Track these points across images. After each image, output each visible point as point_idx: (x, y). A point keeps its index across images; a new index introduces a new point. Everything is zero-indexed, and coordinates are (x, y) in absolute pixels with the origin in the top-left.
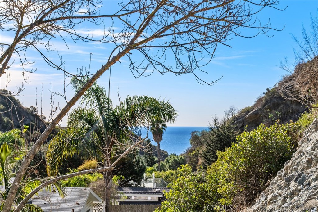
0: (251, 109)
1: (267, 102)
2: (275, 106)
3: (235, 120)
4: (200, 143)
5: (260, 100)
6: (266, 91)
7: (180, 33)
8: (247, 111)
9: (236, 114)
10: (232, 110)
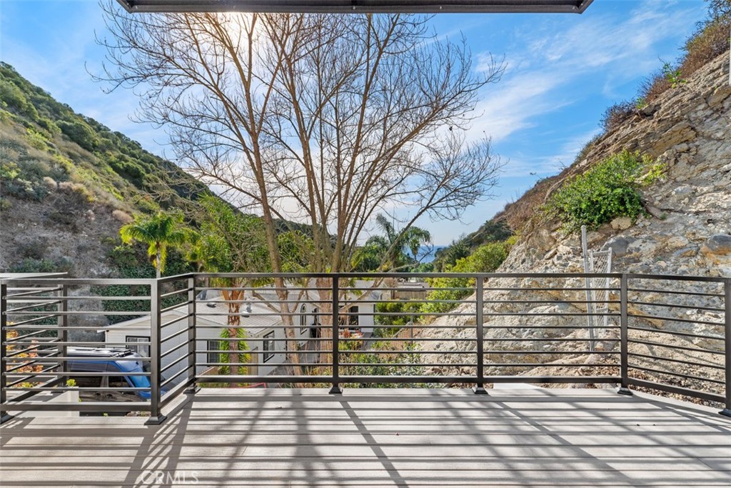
0: (476, 233)
1: (486, 229)
2: (492, 232)
3: (466, 240)
4: (443, 255)
5: (482, 228)
6: (485, 222)
7: (450, 200)
8: (473, 235)
9: (466, 236)
10: (463, 235)
